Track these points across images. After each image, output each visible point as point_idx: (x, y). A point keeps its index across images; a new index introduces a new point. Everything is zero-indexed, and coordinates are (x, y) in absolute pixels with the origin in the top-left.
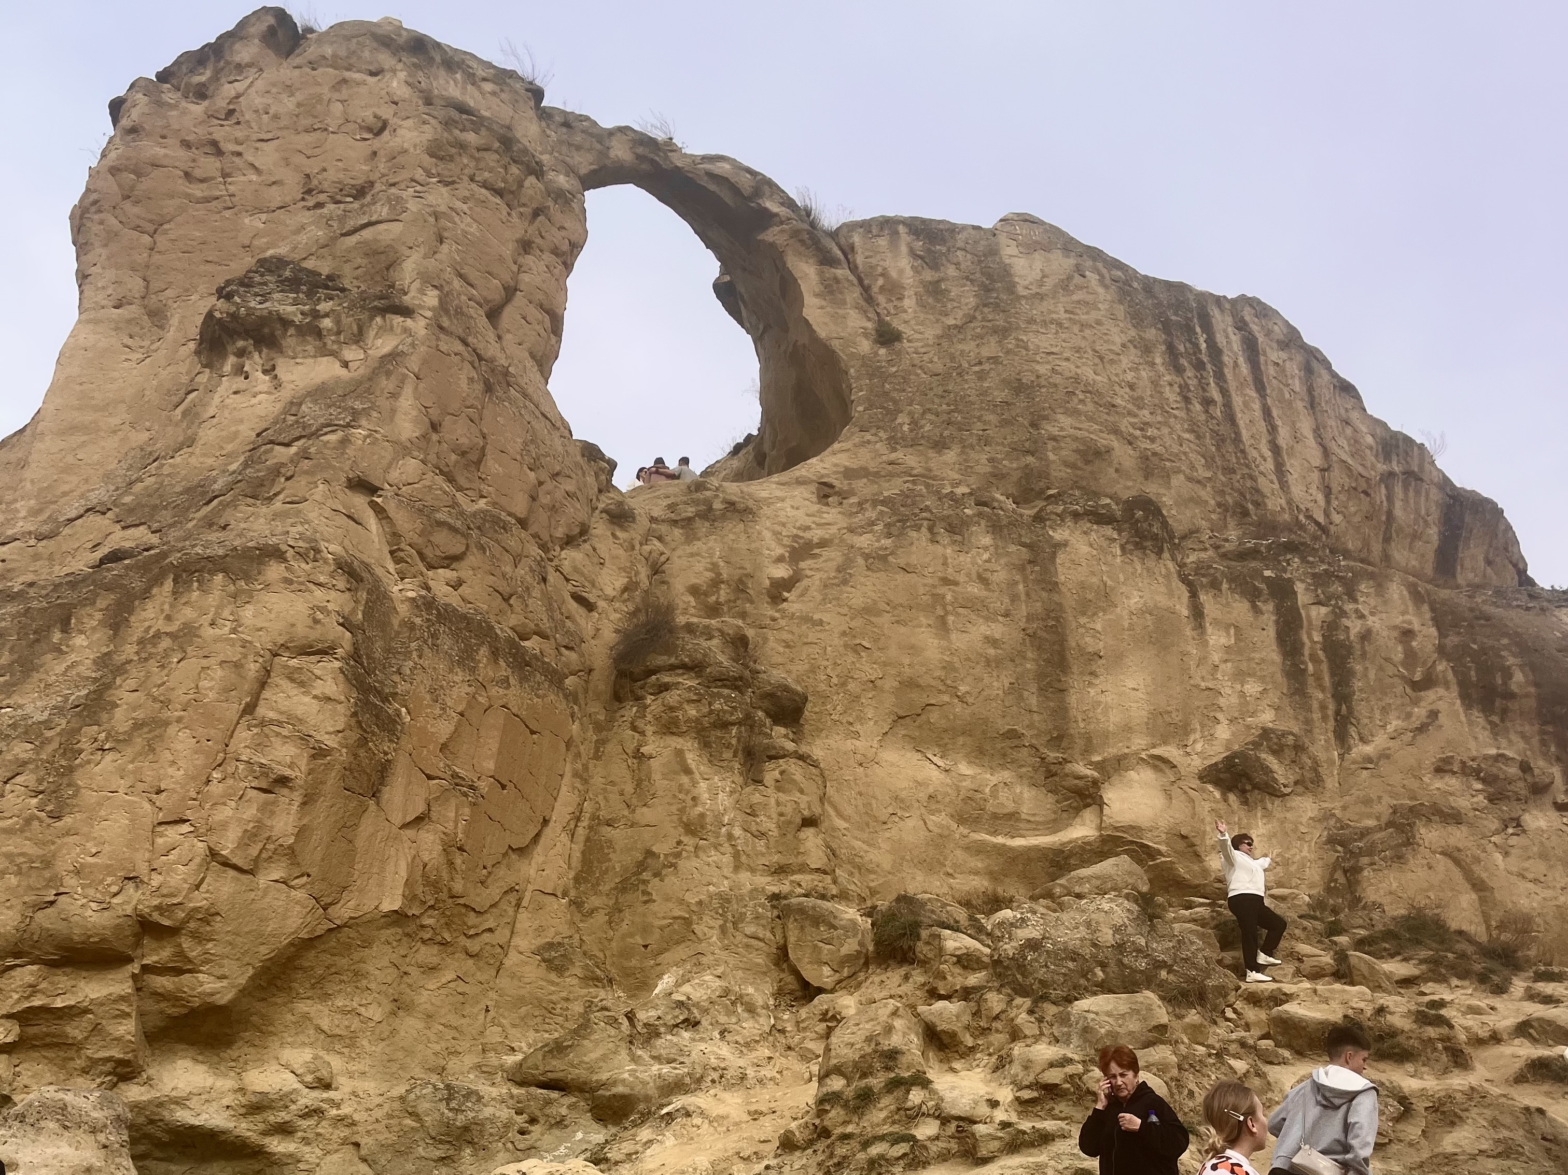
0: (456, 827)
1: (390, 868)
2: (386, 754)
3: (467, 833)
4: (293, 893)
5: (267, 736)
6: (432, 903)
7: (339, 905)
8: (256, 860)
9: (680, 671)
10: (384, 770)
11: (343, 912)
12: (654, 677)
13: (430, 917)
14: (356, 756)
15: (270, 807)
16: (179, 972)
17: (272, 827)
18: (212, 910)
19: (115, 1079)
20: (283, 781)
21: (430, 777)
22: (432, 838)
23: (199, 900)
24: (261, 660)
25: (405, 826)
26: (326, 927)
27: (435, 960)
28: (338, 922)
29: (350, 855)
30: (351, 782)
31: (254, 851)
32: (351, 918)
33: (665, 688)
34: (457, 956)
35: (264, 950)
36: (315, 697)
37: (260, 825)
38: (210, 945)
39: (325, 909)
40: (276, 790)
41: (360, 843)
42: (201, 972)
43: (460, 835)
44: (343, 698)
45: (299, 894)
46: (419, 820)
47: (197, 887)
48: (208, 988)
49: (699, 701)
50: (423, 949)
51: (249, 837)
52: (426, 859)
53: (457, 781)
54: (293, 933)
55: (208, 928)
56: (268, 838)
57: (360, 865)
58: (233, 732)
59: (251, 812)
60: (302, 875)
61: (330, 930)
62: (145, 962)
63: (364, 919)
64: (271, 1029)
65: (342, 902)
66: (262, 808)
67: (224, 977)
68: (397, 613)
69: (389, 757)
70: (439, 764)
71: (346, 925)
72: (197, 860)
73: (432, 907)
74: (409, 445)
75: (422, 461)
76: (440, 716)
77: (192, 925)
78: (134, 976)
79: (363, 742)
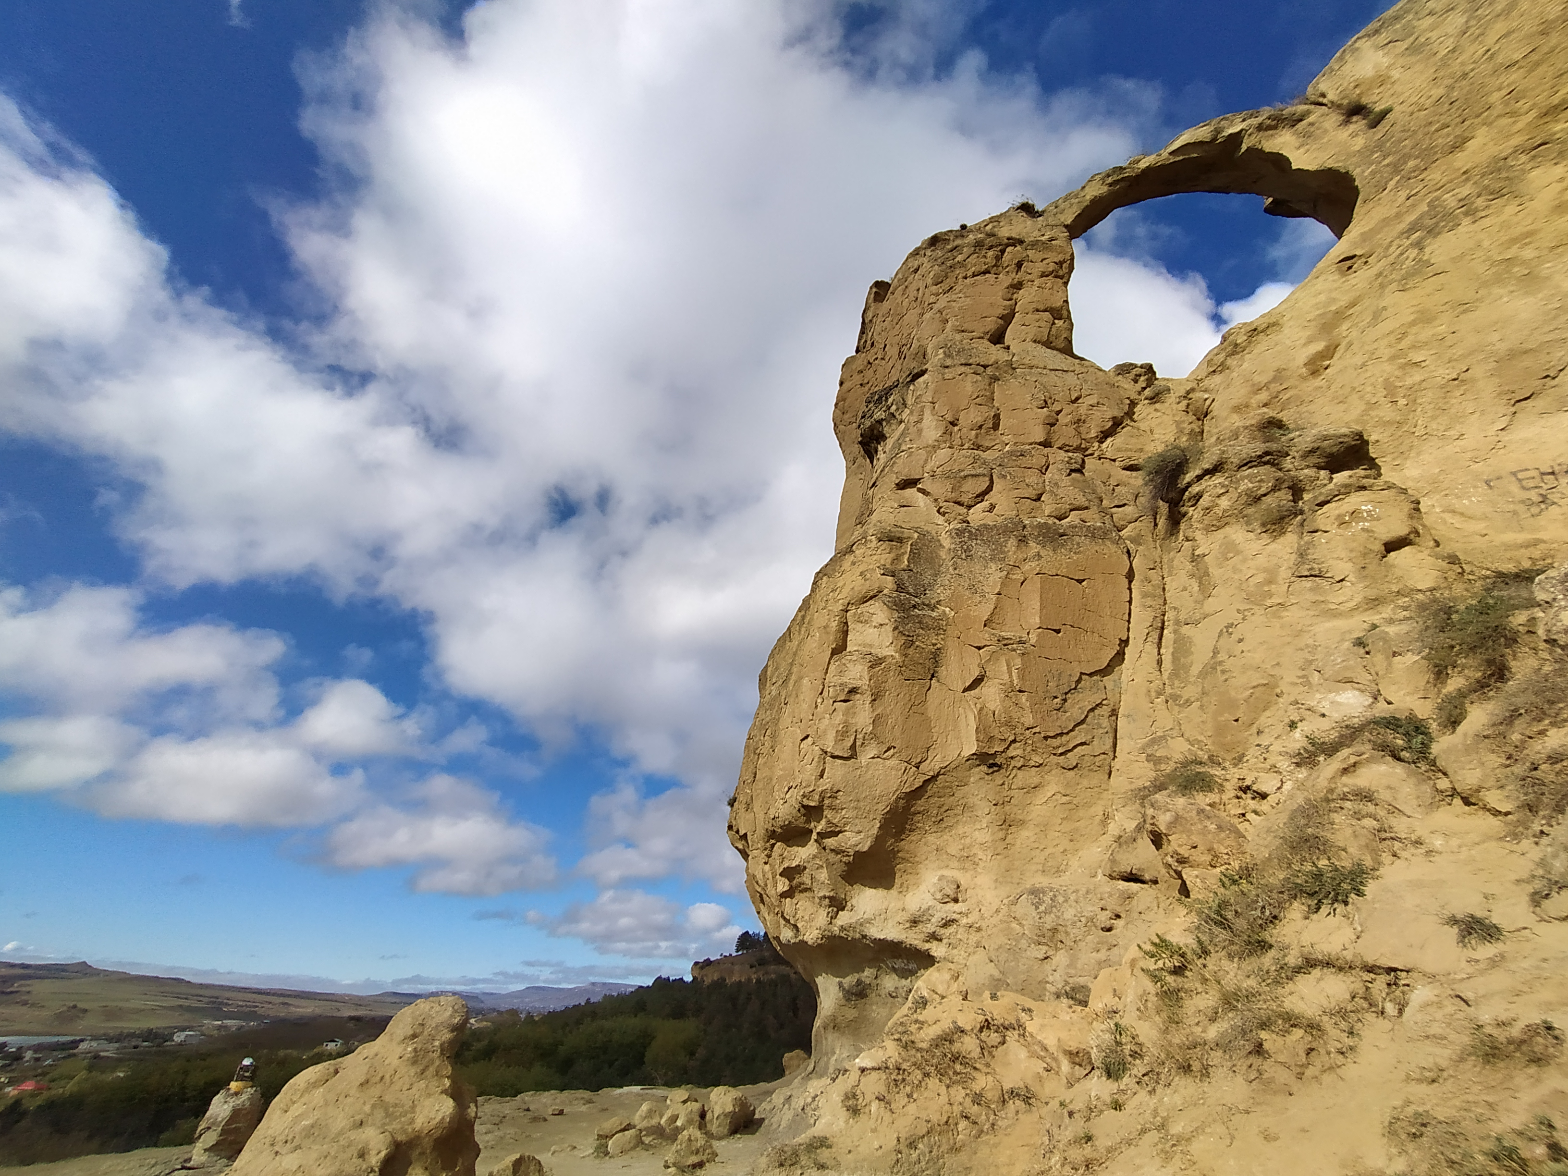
0: (1011, 676)
1: (962, 724)
2: (934, 645)
3: (1022, 677)
4: (887, 762)
5: (844, 664)
6: (1012, 738)
7: (928, 762)
8: (853, 747)
9: (1207, 477)
10: (936, 657)
11: (931, 767)
12: (1187, 493)
13: (1015, 749)
14: (906, 655)
15: (851, 711)
16: (836, 834)
17: (856, 723)
18: (835, 790)
19: (835, 909)
20: (853, 691)
21: (979, 648)
22: (994, 690)
23: (825, 784)
24: (837, 618)
25: (965, 690)
26: (922, 780)
27: (1036, 780)
28: (932, 774)
29: (926, 724)
30: (907, 674)
31: (849, 742)
32: (942, 768)
33: (1198, 497)
34: (1053, 772)
35: (881, 807)
36: (875, 627)
37: (846, 725)
38: (844, 812)
39: (918, 768)
40: (852, 698)
41: (931, 713)
42: (845, 831)
43: (1015, 682)
44: (887, 621)
45: (893, 762)
46: (977, 682)
47: (822, 776)
48: (853, 841)
49: (1227, 492)
50: (1020, 774)
51: (842, 734)
52: (992, 708)
53: (1005, 642)
54: (896, 790)
55: (838, 801)
56: (856, 731)
57: (937, 728)
58: (827, 669)
59: (839, 718)
60: (889, 749)
61: (925, 781)
62: (818, 830)
63: (953, 766)
64: (917, 859)
65: (930, 759)
66: (846, 713)
67: (860, 832)
68: (944, 547)
69: (939, 646)
70: (984, 636)
71: (938, 774)
72: (816, 759)
73: (1014, 741)
74: (936, 443)
75: (950, 447)
76: (980, 602)
77: (826, 802)
78: (816, 841)
79: (909, 643)
